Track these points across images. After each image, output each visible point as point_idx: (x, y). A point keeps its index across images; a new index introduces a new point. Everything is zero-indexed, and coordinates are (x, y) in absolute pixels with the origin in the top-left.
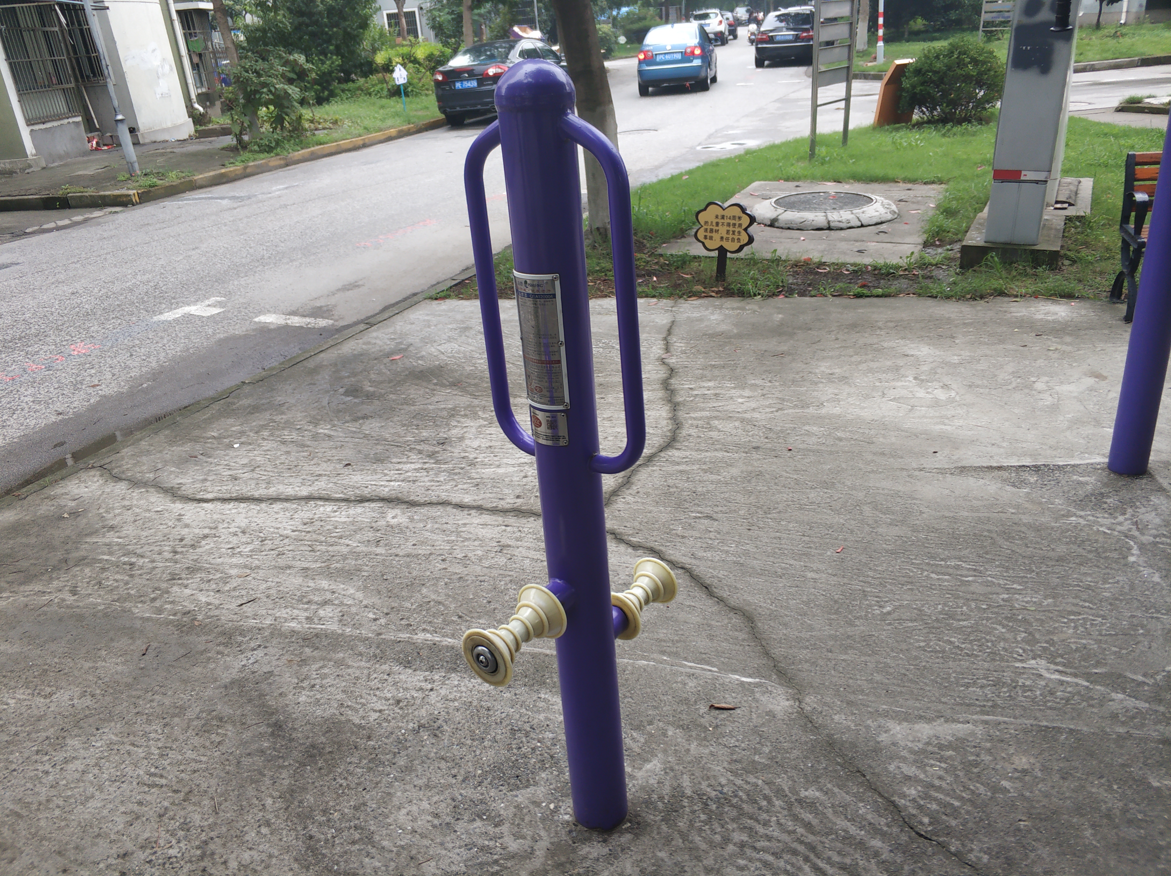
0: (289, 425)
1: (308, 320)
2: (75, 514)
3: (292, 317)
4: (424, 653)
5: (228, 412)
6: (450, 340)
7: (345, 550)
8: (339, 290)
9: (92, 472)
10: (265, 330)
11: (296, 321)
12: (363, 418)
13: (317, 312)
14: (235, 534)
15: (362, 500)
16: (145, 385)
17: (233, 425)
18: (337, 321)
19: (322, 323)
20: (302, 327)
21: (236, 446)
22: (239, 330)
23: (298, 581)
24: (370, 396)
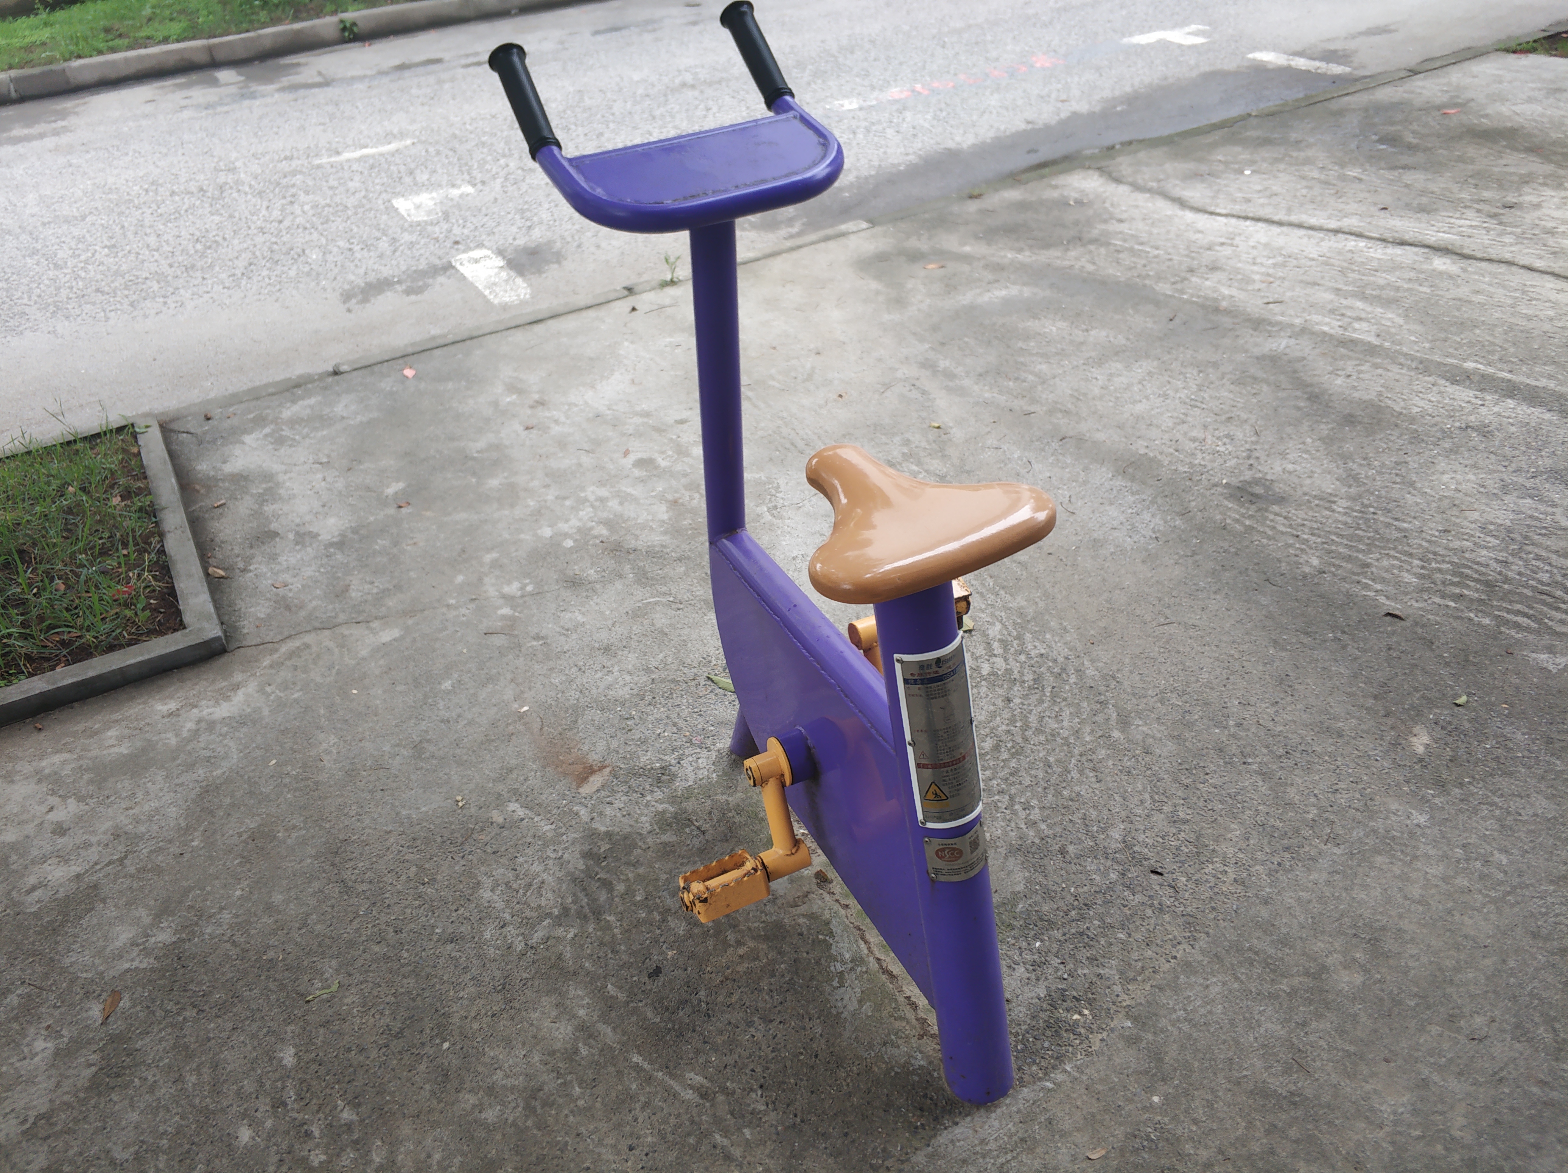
0: (1307, 161)
1: (1317, 64)
2: (1079, 203)
3: (1297, 58)
4: (1476, 378)
5: (1233, 139)
6: (1530, 100)
7: (1382, 282)
8: (1361, 34)
9: (1091, 172)
10: (1260, 70)
11: (1301, 63)
12: (1403, 168)
13: (1330, 56)
14: (1254, 247)
15: (1402, 243)
16: (1119, 109)
17: (1243, 154)
18: (1355, 69)
19: (1337, 69)
20: (1309, 72)
21: (1247, 172)
22: (1230, 65)
23: (1329, 296)
24: (1411, 147)
